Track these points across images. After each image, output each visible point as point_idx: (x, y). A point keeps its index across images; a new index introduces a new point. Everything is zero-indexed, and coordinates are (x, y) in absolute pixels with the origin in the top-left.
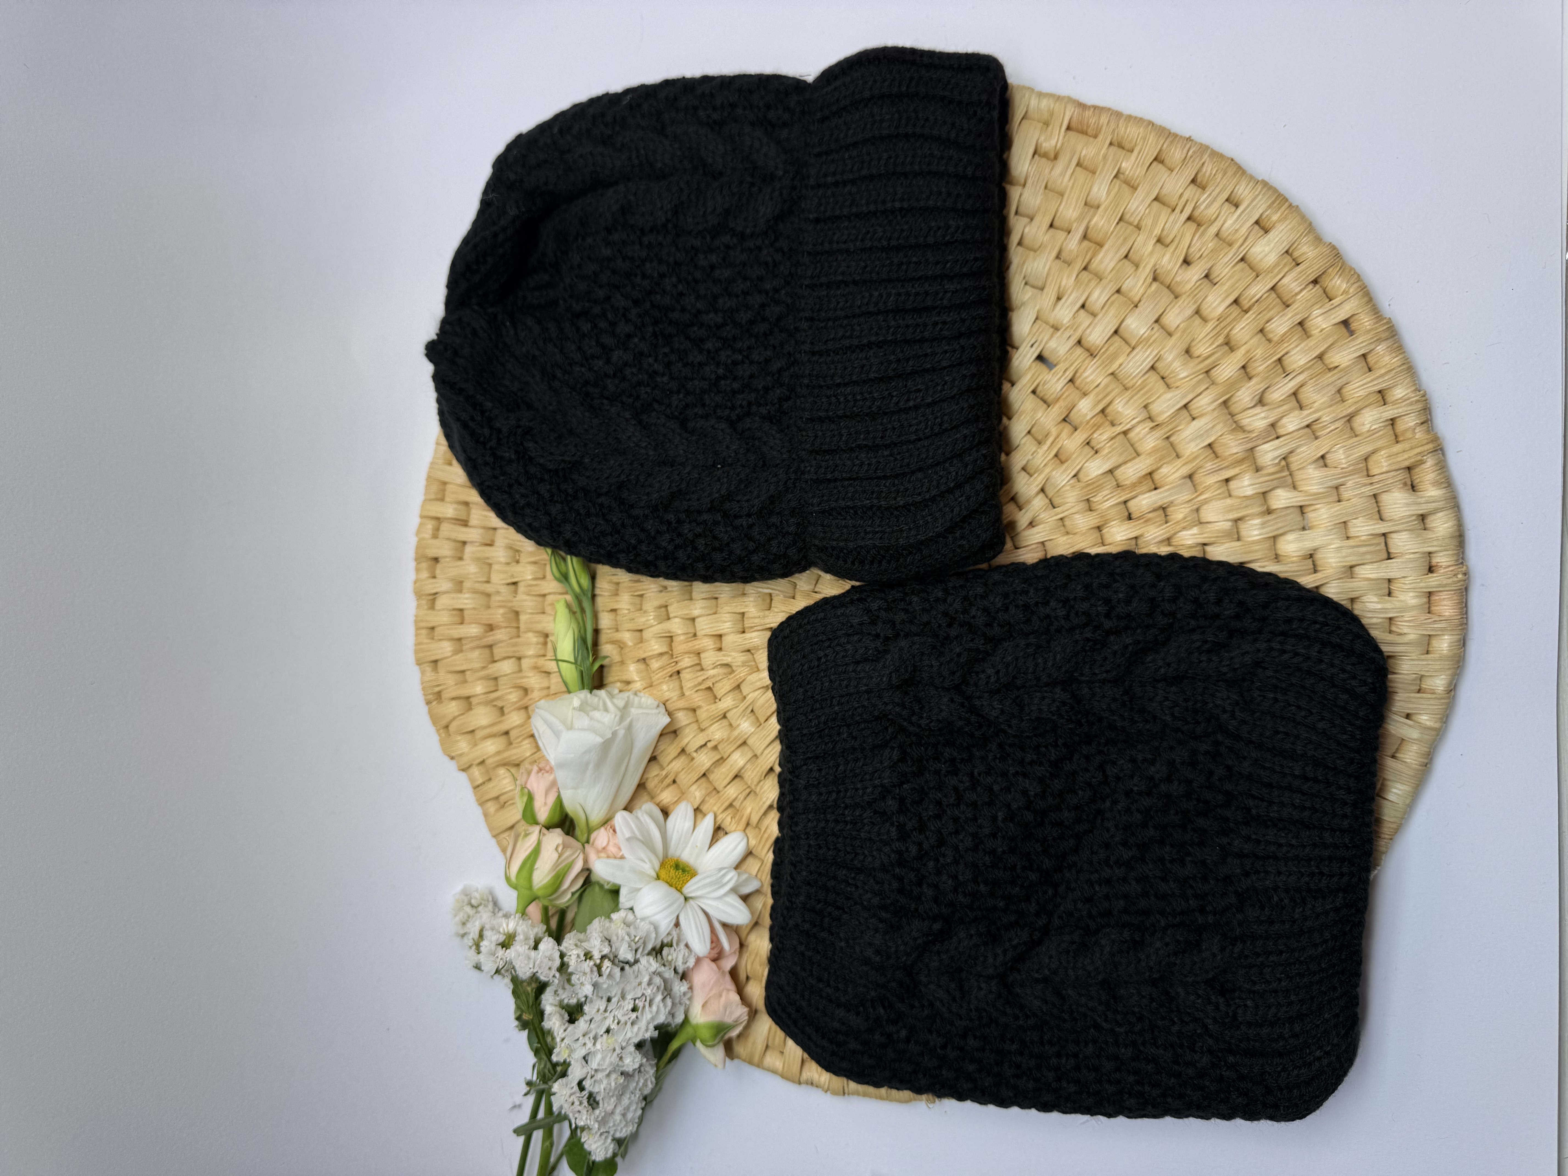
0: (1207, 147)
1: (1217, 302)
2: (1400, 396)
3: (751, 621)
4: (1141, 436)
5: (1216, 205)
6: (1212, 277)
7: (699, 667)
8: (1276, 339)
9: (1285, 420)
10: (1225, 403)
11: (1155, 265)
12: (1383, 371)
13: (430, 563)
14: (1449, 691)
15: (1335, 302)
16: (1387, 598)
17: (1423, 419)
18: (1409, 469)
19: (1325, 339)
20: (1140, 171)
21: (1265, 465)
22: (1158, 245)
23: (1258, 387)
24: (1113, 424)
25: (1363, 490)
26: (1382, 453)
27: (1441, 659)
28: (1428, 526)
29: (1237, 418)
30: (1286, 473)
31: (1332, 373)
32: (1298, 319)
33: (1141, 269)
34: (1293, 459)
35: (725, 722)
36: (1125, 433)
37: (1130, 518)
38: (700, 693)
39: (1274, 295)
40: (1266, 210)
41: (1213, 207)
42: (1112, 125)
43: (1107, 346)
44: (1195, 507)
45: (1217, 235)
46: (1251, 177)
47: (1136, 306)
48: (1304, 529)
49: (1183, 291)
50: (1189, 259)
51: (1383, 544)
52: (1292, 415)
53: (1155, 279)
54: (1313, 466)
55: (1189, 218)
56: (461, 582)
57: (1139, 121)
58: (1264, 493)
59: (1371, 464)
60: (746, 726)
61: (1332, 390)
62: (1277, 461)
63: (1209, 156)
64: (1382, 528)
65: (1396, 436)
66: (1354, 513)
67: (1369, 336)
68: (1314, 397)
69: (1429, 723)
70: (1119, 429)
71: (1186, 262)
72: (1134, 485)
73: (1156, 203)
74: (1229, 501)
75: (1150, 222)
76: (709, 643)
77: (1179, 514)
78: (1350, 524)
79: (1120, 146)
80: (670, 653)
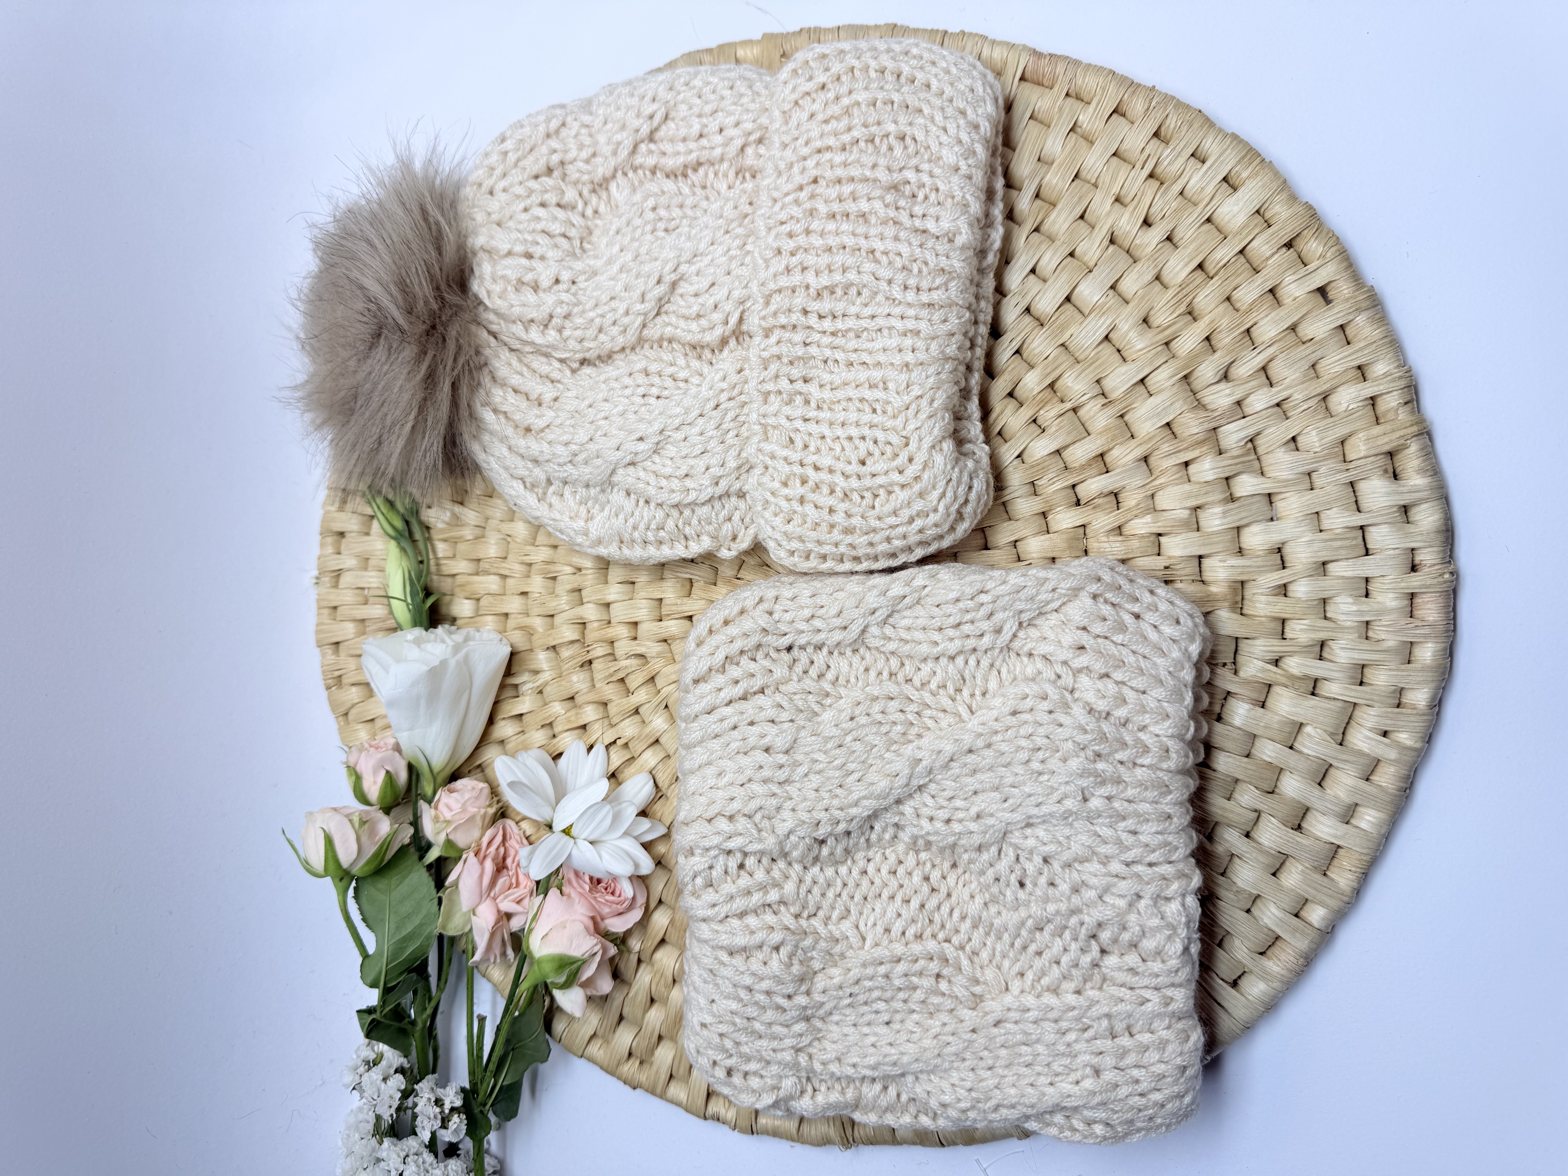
0: (1173, 98)
1: (1179, 267)
2: (1382, 372)
3: (668, 608)
4: (1092, 413)
5: (1181, 160)
6: (1175, 241)
7: (612, 656)
8: (1243, 308)
9: (1252, 398)
10: (1186, 377)
11: (1112, 227)
12: (1362, 344)
13: (335, 538)
14: (1432, 707)
15: (1311, 267)
16: (1364, 599)
17: (1408, 398)
18: (1391, 454)
19: (1297, 309)
20: (1099, 124)
21: (1228, 447)
22: (1117, 204)
23: (1223, 360)
24: (1062, 401)
25: (1338, 476)
26: (1360, 435)
27: (1423, 669)
28: (1411, 519)
29: (1199, 396)
30: (1253, 457)
31: (1305, 346)
32: (1269, 285)
33: (1096, 230)
34: (1260, 441)
35: (636, 718)
36: (1075, 410)
37: (1078, 503)
38: (611, 686)
39: (1242, 259)
40: (1236, 166)
41: (1176, 163)
42: (1070, 75)
43: (1057, 314)
44: (1150, 493)
45: (1181, 193)
46: (1220, 130)
47: (1090, 271)
48: (1272, 519)
49: (1144, 254)
50: (1151, 220)
51: (1361, 538)
52: (1260, 392)
53: (1112, 242)
54: (1283, 450)
55: (1151, 176)
56: (368, 559)
57: (1099, 70)
58: (1227, 479)
59: (1348, 446)
60: (658, 723)
61: (1306, 365)
62: (1243, 443)
63: (1174, 107)
64: (1358, 520)
65: (1377, 419)
66: (1328, 503)
67: (1348, 305)
68: (1285, 373)
69: (1409, 743)
70: (1068, 405)
71: (1147, 223)
72: (1083, 468)
73: (1115, 159)
74: (1187, 487)
75: (1108, 179)
76: (623, 632)
77: (1130, 500)
78: (1322, 515)
79: (1078, 98)
80: (580, 642)
